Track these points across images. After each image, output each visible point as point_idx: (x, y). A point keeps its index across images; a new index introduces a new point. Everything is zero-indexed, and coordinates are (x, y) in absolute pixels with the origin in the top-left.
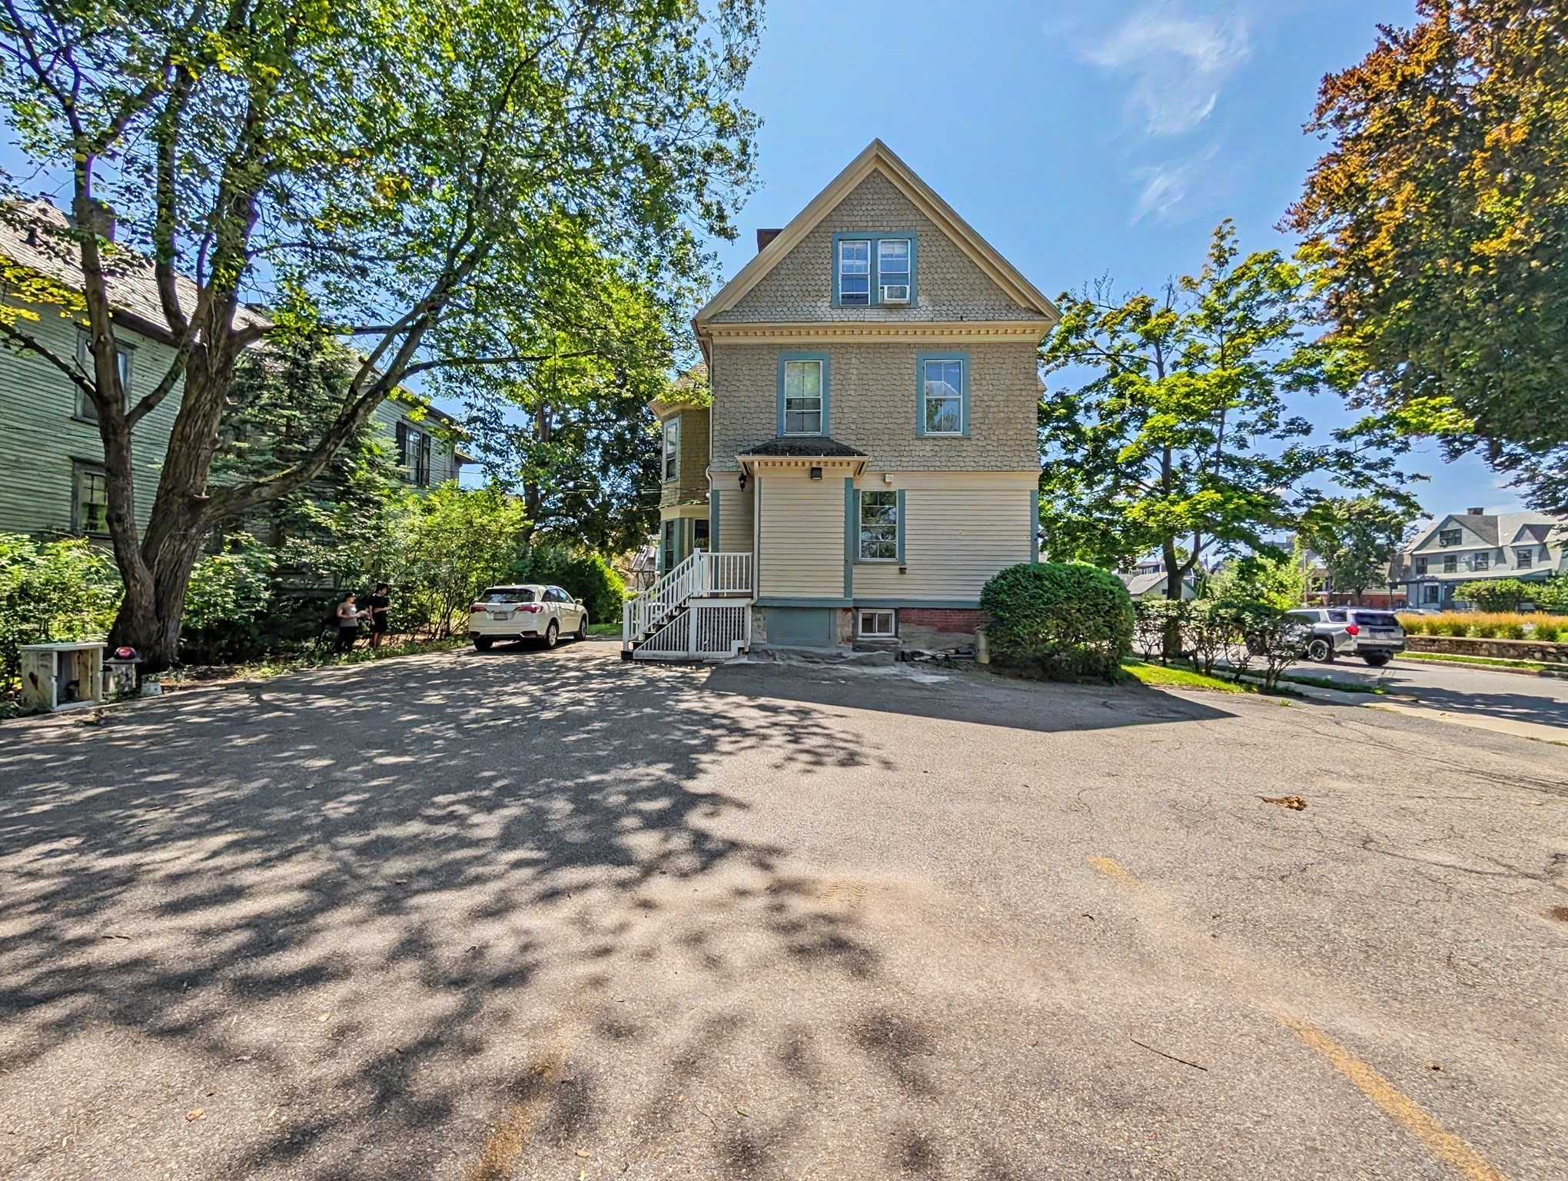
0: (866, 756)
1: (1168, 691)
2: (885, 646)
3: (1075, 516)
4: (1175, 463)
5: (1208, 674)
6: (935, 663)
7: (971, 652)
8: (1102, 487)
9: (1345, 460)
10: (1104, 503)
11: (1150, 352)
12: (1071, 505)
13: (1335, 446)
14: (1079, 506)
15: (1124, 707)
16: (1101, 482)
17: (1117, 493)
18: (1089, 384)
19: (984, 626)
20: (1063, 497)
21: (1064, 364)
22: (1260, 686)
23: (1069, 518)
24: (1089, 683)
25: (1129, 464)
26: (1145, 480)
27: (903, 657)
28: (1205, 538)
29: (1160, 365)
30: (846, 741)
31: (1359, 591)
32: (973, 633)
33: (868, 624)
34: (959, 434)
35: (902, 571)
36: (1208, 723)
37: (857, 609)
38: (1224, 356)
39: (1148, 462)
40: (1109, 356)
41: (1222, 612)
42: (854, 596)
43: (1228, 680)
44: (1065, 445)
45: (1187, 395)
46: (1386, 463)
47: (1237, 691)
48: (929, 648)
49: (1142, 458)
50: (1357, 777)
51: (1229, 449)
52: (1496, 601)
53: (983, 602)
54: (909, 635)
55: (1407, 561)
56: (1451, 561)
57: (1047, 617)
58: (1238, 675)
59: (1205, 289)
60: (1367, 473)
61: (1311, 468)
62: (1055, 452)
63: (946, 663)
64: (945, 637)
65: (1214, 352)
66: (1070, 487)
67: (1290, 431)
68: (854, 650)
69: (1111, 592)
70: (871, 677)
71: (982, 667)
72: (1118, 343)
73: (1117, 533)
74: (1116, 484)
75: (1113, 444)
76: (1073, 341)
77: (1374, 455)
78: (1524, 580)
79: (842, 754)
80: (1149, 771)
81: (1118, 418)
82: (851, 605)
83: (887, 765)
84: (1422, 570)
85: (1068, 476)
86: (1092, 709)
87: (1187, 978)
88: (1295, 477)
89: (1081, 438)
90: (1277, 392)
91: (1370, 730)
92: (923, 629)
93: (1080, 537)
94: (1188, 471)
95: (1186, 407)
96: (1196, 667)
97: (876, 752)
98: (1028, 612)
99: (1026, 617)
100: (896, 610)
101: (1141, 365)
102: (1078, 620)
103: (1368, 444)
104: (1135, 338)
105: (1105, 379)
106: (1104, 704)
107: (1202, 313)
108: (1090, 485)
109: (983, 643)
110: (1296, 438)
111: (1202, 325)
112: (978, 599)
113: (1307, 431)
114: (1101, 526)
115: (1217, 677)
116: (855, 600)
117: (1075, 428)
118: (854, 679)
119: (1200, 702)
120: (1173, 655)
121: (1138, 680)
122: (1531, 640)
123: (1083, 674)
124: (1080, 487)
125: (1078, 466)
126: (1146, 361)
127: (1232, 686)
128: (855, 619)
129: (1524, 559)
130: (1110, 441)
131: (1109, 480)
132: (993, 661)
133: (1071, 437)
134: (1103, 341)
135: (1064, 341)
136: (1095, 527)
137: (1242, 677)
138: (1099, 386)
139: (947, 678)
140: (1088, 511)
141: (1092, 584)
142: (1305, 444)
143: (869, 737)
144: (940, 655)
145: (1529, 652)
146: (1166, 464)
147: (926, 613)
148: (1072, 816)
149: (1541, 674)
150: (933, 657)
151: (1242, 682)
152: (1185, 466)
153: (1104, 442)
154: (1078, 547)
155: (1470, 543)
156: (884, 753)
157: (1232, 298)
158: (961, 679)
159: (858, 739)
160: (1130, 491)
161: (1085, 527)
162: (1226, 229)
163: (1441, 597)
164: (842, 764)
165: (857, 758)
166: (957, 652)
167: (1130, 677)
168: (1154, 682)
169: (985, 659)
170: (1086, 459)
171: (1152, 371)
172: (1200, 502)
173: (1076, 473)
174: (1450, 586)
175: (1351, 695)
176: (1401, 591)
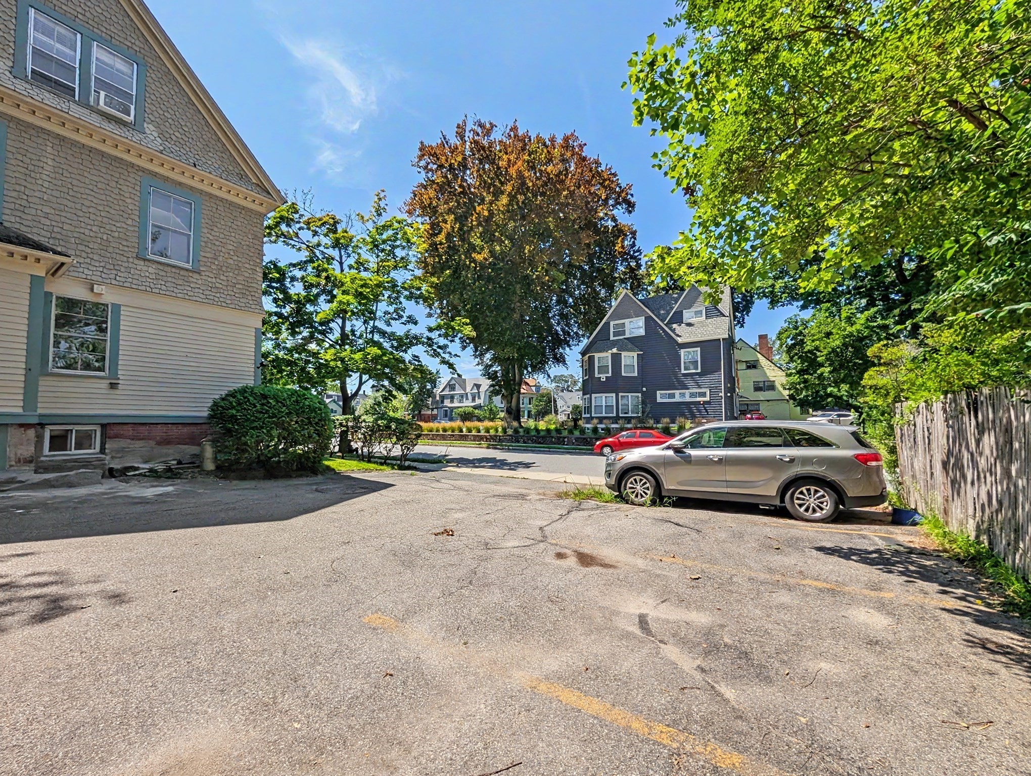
0: (80, 596)
1: (353, 475)
2: (85, 463)
3: (281, 354)
4: (348, 328)
5: (369, 461)
6: (154, 475)
7: (196, 463)
8: (300, 337)
9: (430, 342)
10: (300, 348)
11: (335, 253)
12: (277, 346)
13: (427, 334)
14: (284, 348)
15: (330, 490)
16: (300, 333)
17: (311, 343)
18: (294, 262)
19: (210, 437)
20: (272, 340)
21: (275, 242)
22: (398, 465)
23: (276, 355)
24: (301, 476)
25: (321, 324)
26: (330, 336)
27: (112, 473)
28: (365, 377)
29: (341, 263)
30: (46, 585)
31: (420, 412)
32: (199, 444)
33: (59, 442)
34: (188, 266)
35: (113, 386)
36: (383, 492)
37: (42, 425)
38: (378, 270)
39: (332, 325)
40: (308, 246)
41: (379, 422)
42: (39, 411)
43: (382, 464)
44: (275, 300)
45: (362, 286)
46: (446, 346)
47: (387, 470)
48: (146, 462)
49: (328, 322)
50: (462, 510)
51: (380, 324)
52: (466, 417)
53: (211, 417)
54: (122, 450)
55: (438, 398)
56: (452, 398)
57: (272, 428)
58: (385, 461)
59: (370, 225)
60: (439, 350)
61: (417, 344)
62: (268, 304)
63: (170, 474)
64: (165, 450)
65: (373, 265)
66: (278, 333)
67: (409, 322)
68: (36, 472)
69: (320, 409)
70: (70, 499)
71: (209, 473)
72: (315, 240)
73: (311, 369)
74: (312, 336)
75: (310, 308)
76: (283, 227)
77: (442, 341)
78: (475, 408)
79: (36, 607)
80: (367, 533)
81: (315, 291)
82: (35, 420)
83: (117, 598)
84: (442, 402)
85: (277, 324)
86: (311, 496)
87: (470, 688)
88: (409, 348)
89: (288, 299)
90: (402, 299)
91: (452, 482)
92: (138, 444)
93: (284, 371)
94: (355, 335)
95: (361, 293)
96: (361, 458)
97: (96, 588)
98: (256, 424)
99: (253, 428)
100: (104, 426)
101: (330, 259)
102: (295, 430)
103: (440, 335)
104: (325, 241)
105: (306, 262)
106: (317, 490)
107: (369, 239)
108: (293, 333)
109: (209, 451)
110: (411, 326)
111: (369, 247)
112: (206, 414)
113: (416, 323)
114: (301, 364)
115: (374, 463)
116: (41, 416)
117: (284, 291)
118: (43, 505)
119: (372, 479)
120: (347, 451)
121: (334, 470)
122: (483, 433)
123: (296, 470)
124: (285, 334)
125: (286, 318)
126: (333, 259)
127: (384, 467)
128: (40, 438)
129: (474, 400)
130: (308, 306)
131: (306, 333)
132: (219, 468)
133: (281, 296)
134: (306, 235)
135: (277, 224)
136: (296, 365)
137: (389, 461)
138: (302, 265)
139: (170, 489)
140: (290, 351)
141: (307, 403)
142: (415, 330)
143: (80, 572)
144: (160, 467)
145: (481, 438)
146: (343, 328)
147: (142, 428)
148: (334, 587)
149: (488, 448)
150: (151, 470)
151: (388, 465)
152: (353, 331)
153: (304, 305)
154: (282, 377)
155: (458, 391)
156: (110, 586)
157: (384, 237)
158: (188, 487)
159: (61, 578)
160: (320, 343)
161: (289, 363)
162: (382, 195)
163: (449, 415)
164: (41, 618)
165: (64, 604)
166: (179, 463)
167: (328, 467)
168: (343, 469)
169: (210, 466)
170: (291, 315)
171: (336, 265)
172: (369, 354)
173: (283, 323)
174: (452, 409)
175: (435, 465)
176: (435, 412)
